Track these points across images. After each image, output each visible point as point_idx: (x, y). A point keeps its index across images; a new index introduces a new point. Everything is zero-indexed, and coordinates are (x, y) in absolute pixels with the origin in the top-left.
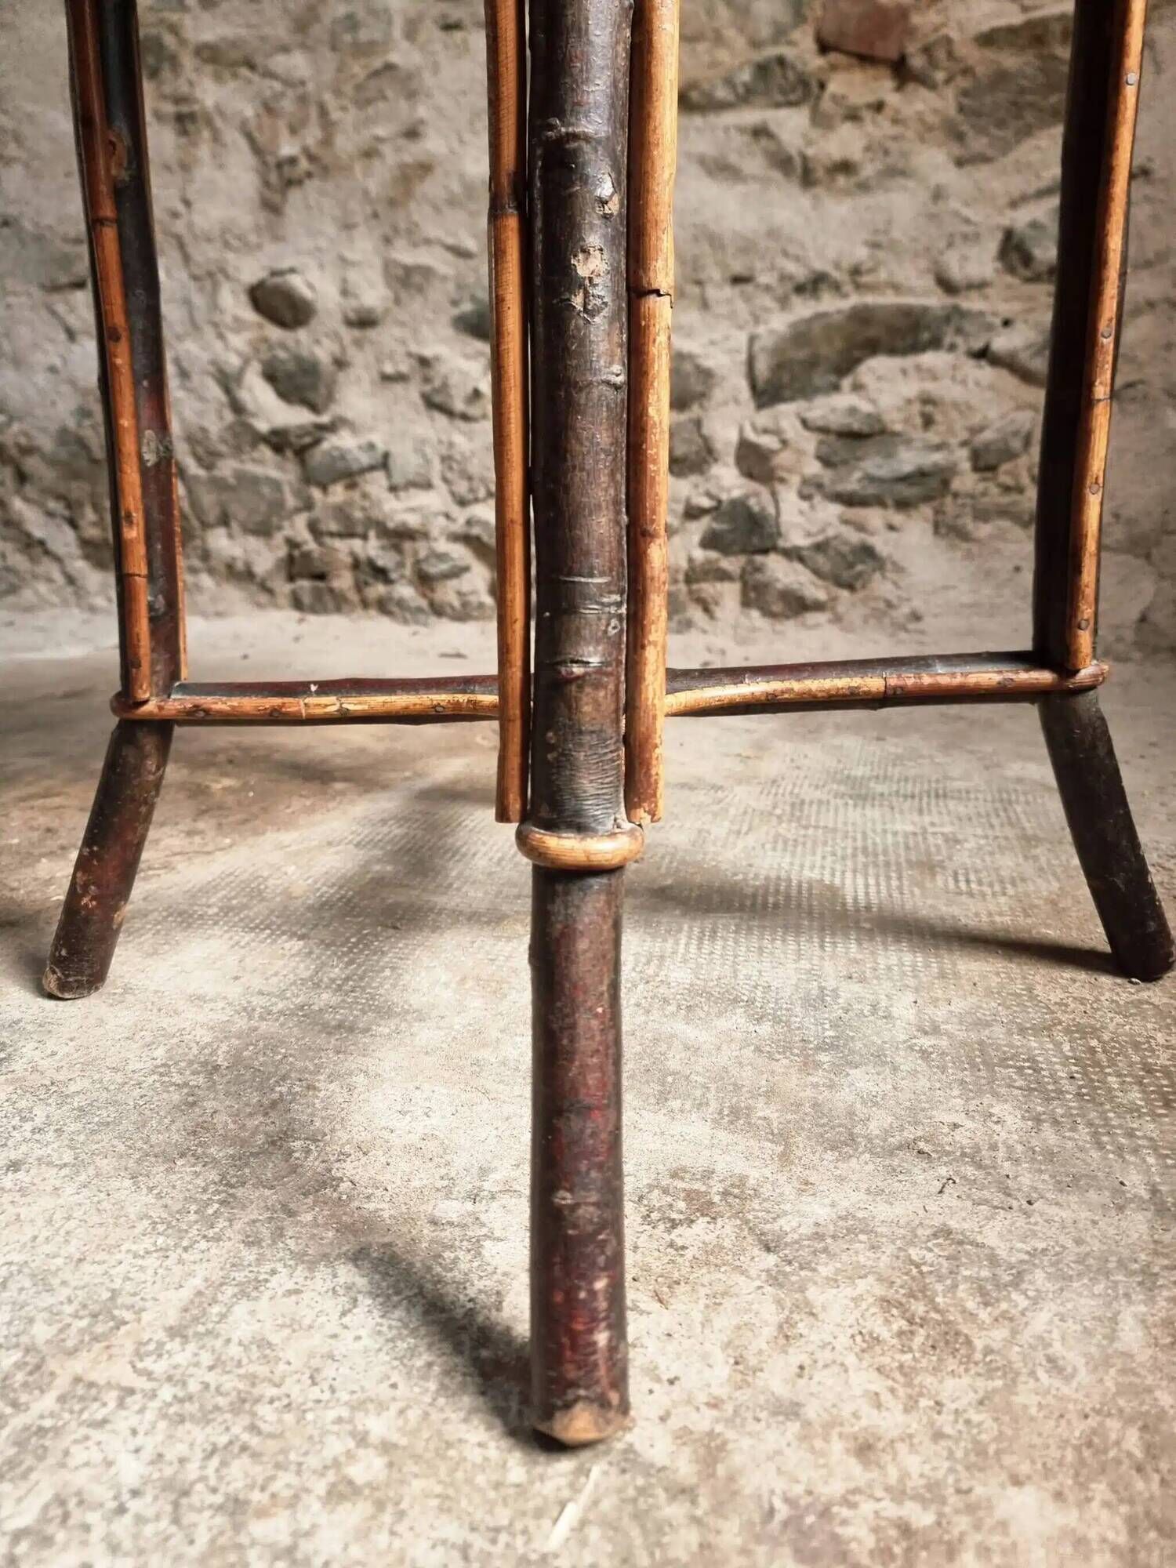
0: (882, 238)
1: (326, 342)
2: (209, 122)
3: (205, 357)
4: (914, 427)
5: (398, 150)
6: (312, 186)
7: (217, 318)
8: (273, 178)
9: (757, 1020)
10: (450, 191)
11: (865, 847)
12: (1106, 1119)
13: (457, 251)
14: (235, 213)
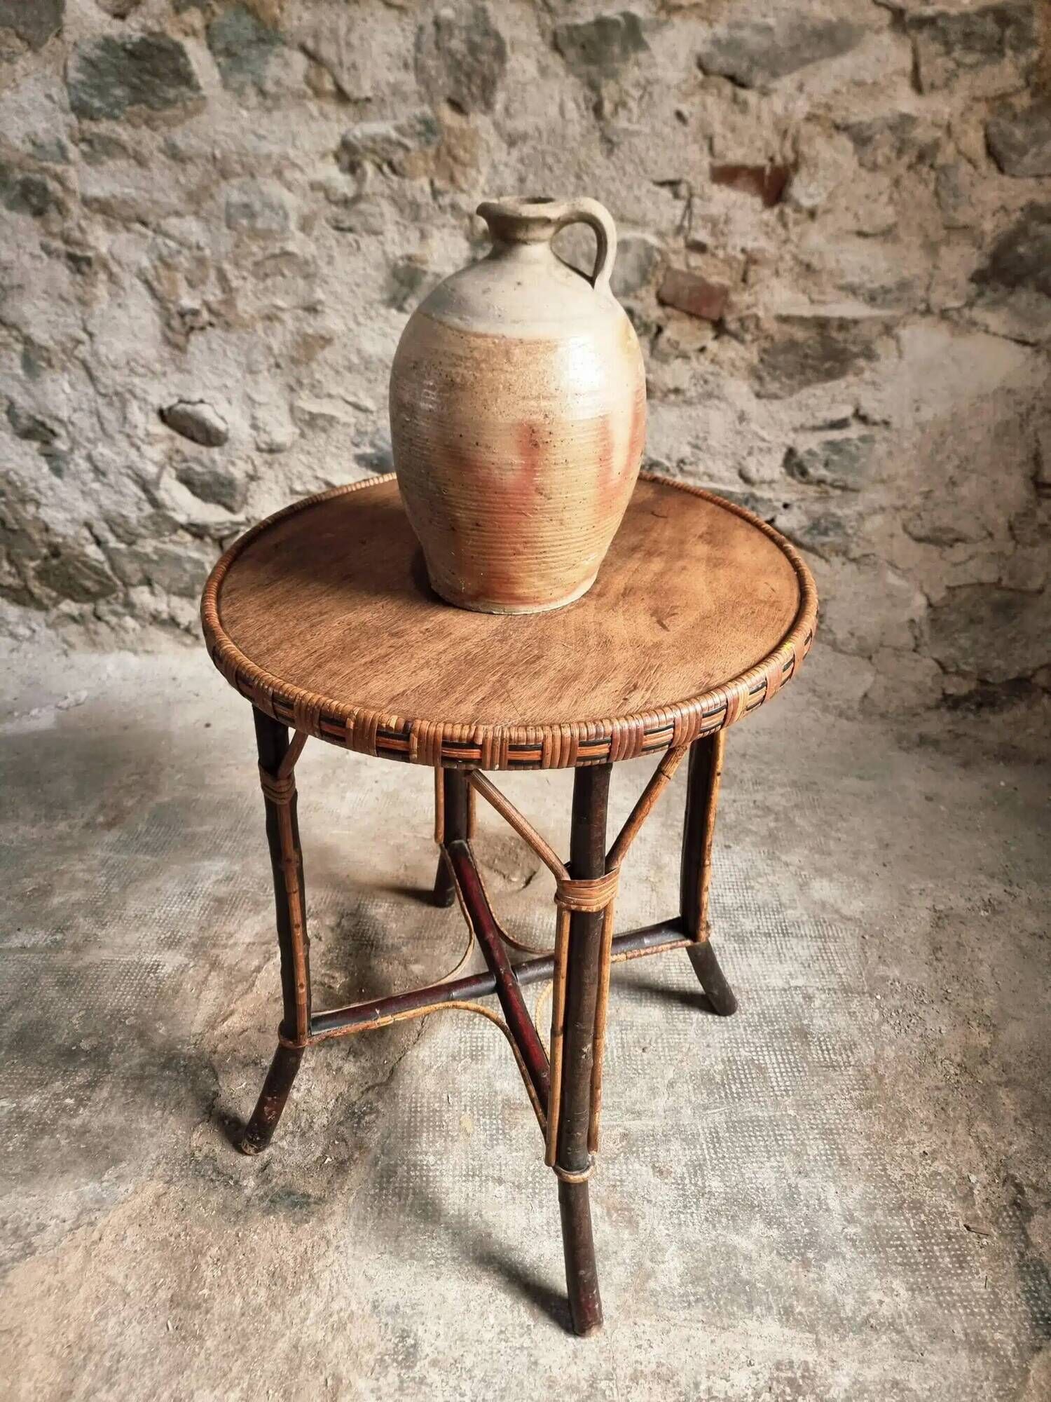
0: (700, 442)
1: (240, 463)
2: (105, 266)
3: (120, 461)
5: (298, 319)
6: (215, 334)
7: (127, 429)
8: (176, 323)
9: (769, 1224)
10: (349, 360)
11: (763, 1013)
12: (939, 1283)
13: (357, 407)
14: (139, 346)
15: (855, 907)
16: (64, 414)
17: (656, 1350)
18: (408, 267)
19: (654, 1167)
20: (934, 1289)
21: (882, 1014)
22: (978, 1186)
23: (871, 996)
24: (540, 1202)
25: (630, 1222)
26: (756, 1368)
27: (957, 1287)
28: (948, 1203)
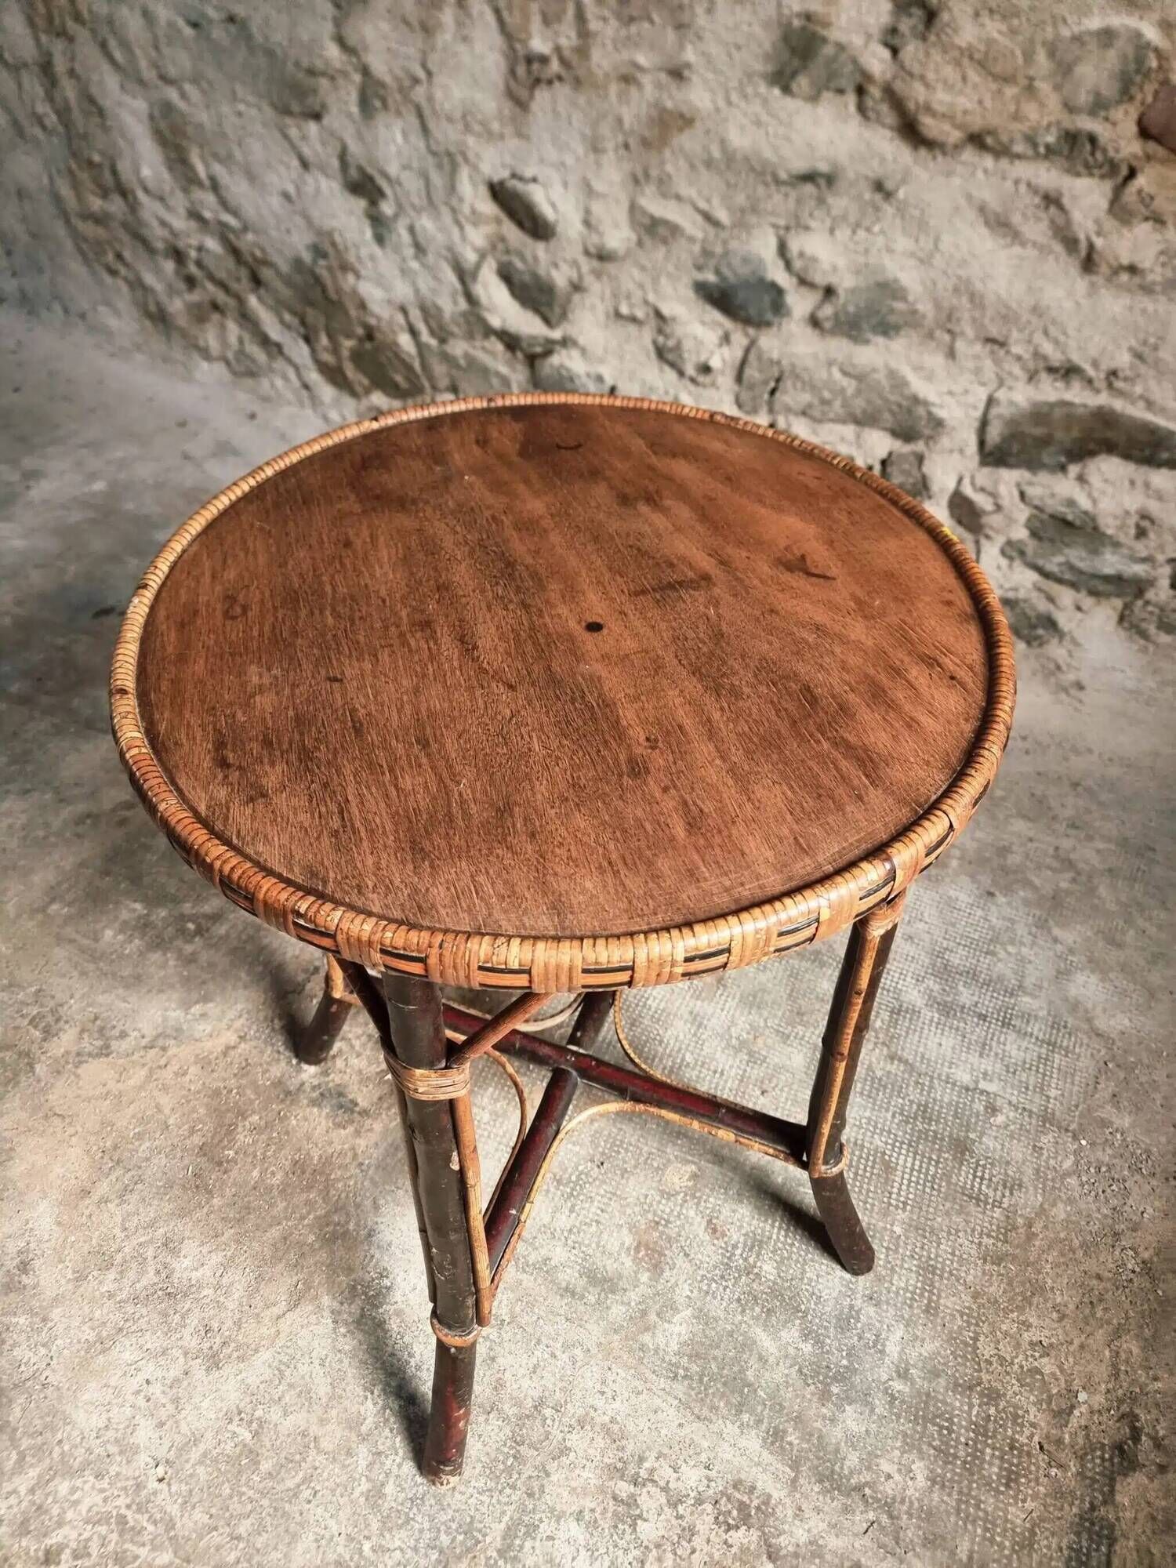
0: (1146, 351)
1: (564, 267)
3: (440, 238)
4: (1126, 534)
5: (659, 86)
6: (562, 91)
7: (454, 202)
8: (521, 70)
9: (806, 1335)
10: (709, 153)
11: (926, 1106)
12: (970, 1489)
13: (708, 217)
14: (479, 96)
15: (1116, 1023)
16: (393, 169)
17: (617, 1405)
18: (803, 29)
19: (709, 1222)
20: (960, 1493)
21: (1077, 1163)
22: (1084, 1409)
23: (1075, 1137)
24: (573, 1206)
25: (656, 1266)
26: (712, 1474)
27: (989, 1503)
28: (1033, 1410)
